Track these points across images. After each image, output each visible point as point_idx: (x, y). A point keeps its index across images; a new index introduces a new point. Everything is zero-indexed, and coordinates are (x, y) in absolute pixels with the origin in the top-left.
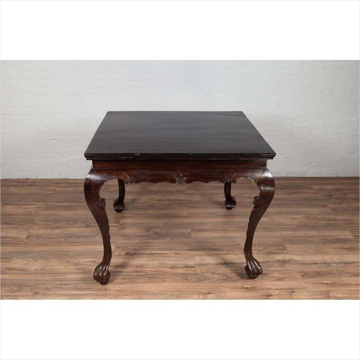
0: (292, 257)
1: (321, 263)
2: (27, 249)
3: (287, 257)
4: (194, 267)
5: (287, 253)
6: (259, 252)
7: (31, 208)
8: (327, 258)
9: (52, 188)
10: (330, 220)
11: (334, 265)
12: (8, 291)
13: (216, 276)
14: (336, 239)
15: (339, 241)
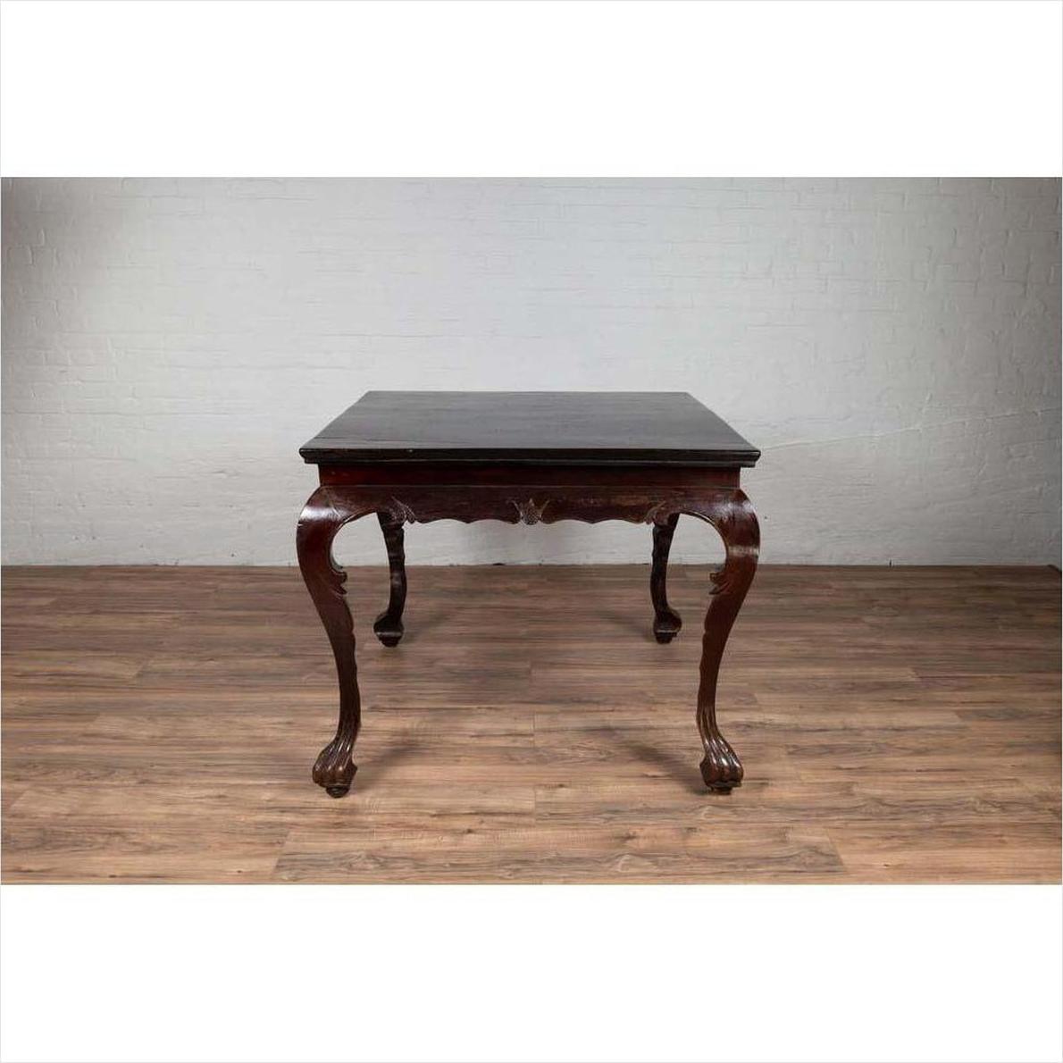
0: (771, 717)
1: (838, 730)
2: (134, 698)
3: (757, 717)
4: (532, 735)
5: (759, 710)
6: (689, 708)
7: (155, 621)
8: (854, 720)
9: (210, 583)
10: (865, 647)
11: (867, 733)
12: (78, 778)
13: (581, 754)
14: (876, 683)
15: (883, 686)
